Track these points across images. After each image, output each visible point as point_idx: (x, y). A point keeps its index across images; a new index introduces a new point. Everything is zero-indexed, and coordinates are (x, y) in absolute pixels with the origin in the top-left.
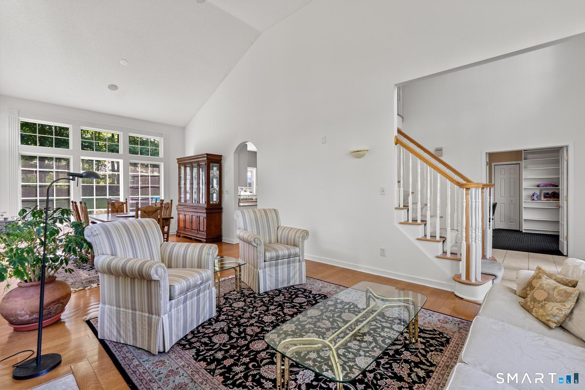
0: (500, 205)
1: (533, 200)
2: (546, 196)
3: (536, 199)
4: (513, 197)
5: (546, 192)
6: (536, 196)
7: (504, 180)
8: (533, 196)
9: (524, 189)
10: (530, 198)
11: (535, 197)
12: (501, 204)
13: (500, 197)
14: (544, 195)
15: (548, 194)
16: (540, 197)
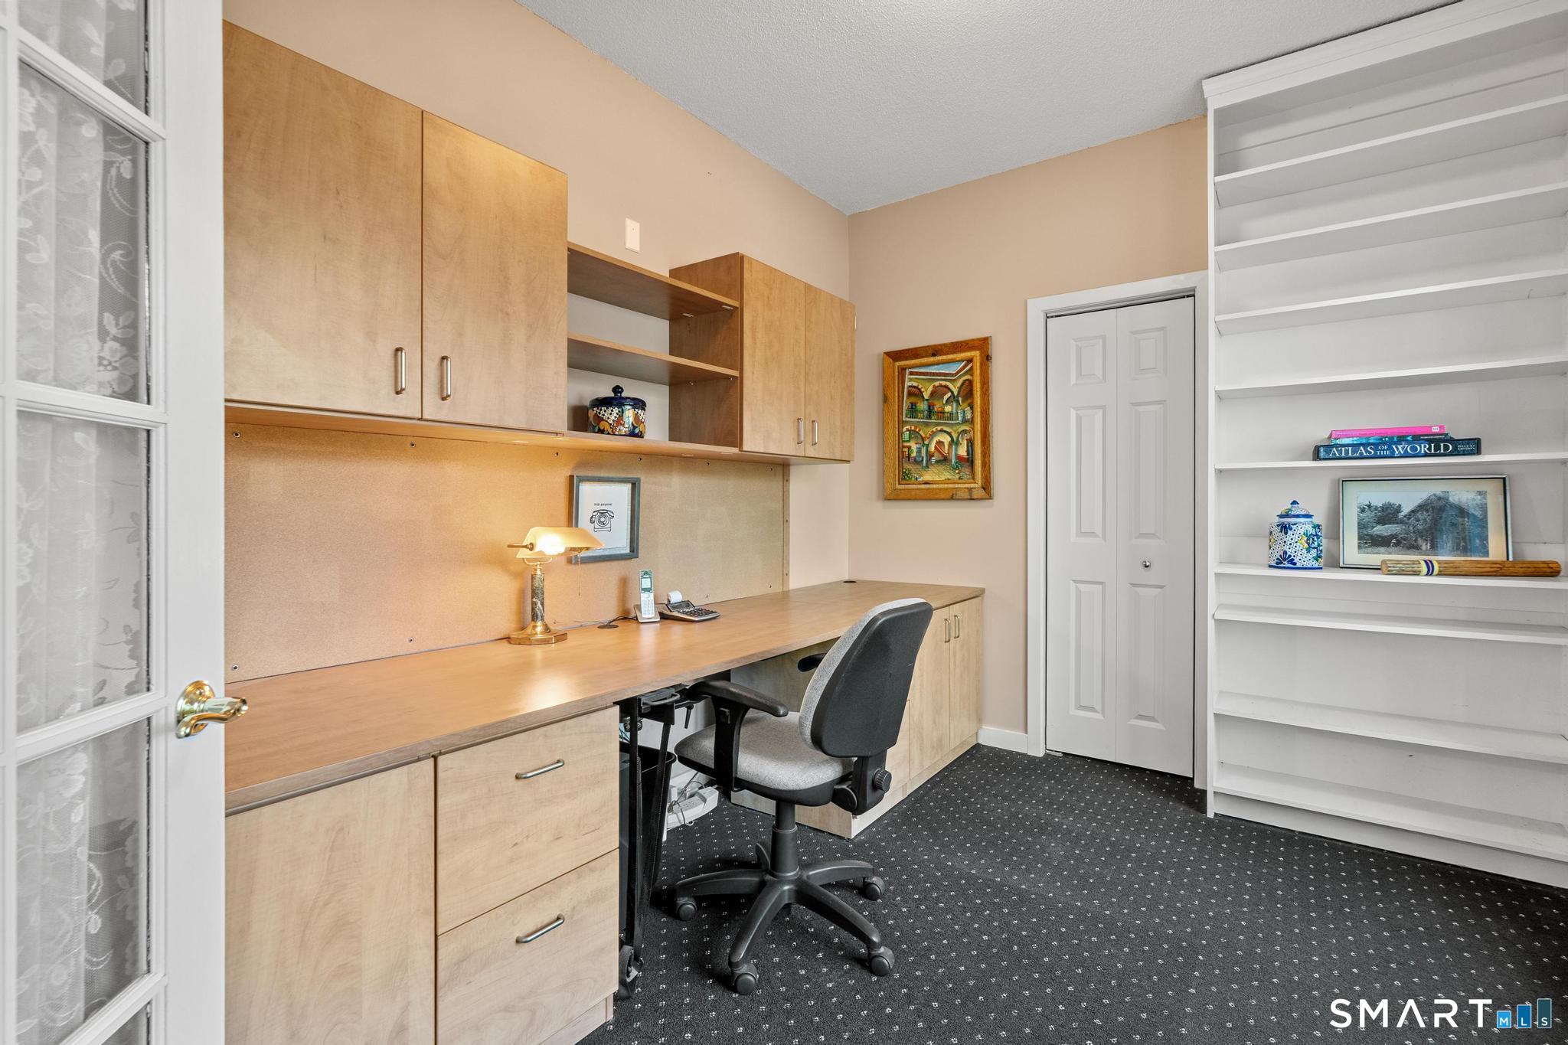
0: (1079, 593)
1: (1285, 561)
2: (1380, 530)
3: (1304, 558)
4: (1153, 535)
5: (1379, 496)
6: (1303, 527)
7: (1100, 412)
8: (1285, 528)
9: (1220, 472)
10: (1262, 552)
11: (1295, 544)
12: (1083, 587)
13: (1081, 533)
14: (1362, 526)
15: (1388, 514)
16: (1335, 535)
